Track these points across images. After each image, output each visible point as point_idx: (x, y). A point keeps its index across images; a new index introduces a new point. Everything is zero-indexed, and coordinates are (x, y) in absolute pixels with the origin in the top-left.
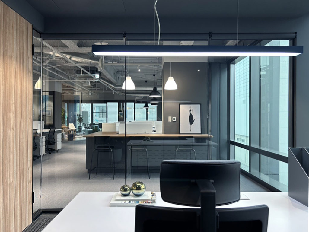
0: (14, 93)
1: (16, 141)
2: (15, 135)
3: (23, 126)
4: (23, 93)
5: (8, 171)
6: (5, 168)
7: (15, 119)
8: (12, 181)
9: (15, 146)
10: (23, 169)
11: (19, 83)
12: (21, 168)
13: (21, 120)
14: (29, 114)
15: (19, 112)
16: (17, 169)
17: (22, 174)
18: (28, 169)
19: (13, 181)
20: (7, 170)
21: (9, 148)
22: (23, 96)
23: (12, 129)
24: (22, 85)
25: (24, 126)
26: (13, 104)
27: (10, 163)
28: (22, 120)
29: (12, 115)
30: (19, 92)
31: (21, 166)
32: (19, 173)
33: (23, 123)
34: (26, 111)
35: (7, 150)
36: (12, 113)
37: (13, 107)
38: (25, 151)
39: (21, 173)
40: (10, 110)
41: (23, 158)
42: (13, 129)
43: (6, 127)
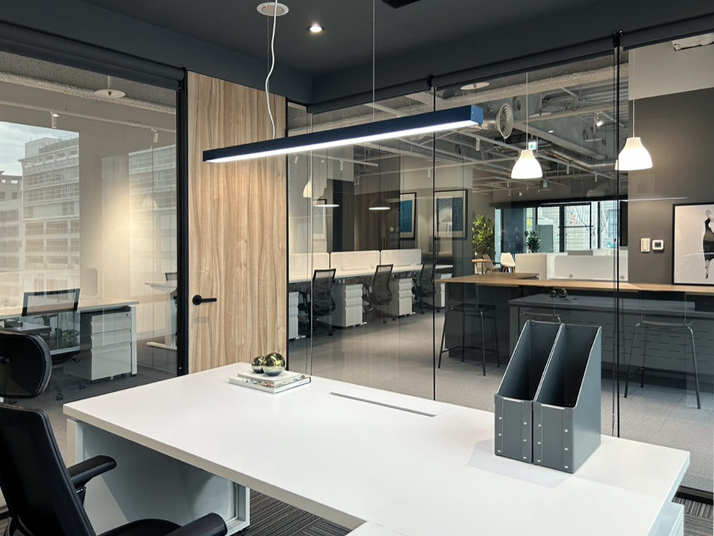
0: (246, 211)
1: (252, 284)
2: (248, 274)
3: (266, 261)
4: (265, 211)
5: (235, 327)
6: (230, 322)
7: (249, 250)
8: (243, 343)
9: (249, 291)
10: (265, 328)
11: (257, 195)
12: (261, 327)
13: (261, 252)
14: (279, 242)
15: (257, 239)
16: (253, 326)
17: (264, 335)
18: (278, 329)
19: (245, 344)
20: (233, 325)
21: (238, 293)
22: (265, 214)
23: (243, 266)
24: (264, 197)
25: (268, 261)
26: (244, 228)
27: (240, 317)
28: (264, 251)
29: (242, 244)
30: (256, 210)
31: (261, 322)
32: (257, 332)
33: (267, 256)
34: (272, 237)
35: (234, 297)
36: (243, 242)
37: (244, 232)
38: (269, 300)
39: (262, 334)
40: (239, 237)
41: (266, 312)
42: (246, 266)
43: (232, 262)
